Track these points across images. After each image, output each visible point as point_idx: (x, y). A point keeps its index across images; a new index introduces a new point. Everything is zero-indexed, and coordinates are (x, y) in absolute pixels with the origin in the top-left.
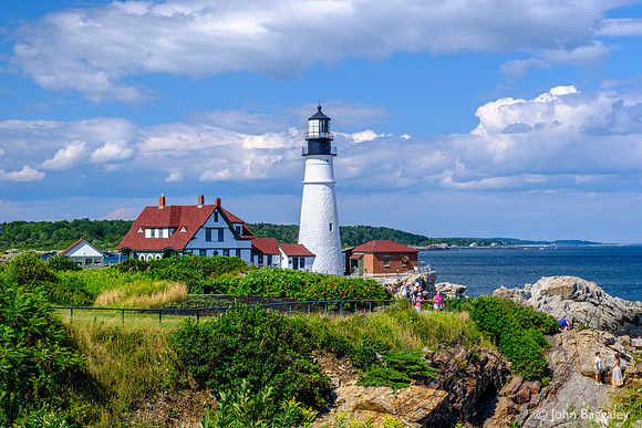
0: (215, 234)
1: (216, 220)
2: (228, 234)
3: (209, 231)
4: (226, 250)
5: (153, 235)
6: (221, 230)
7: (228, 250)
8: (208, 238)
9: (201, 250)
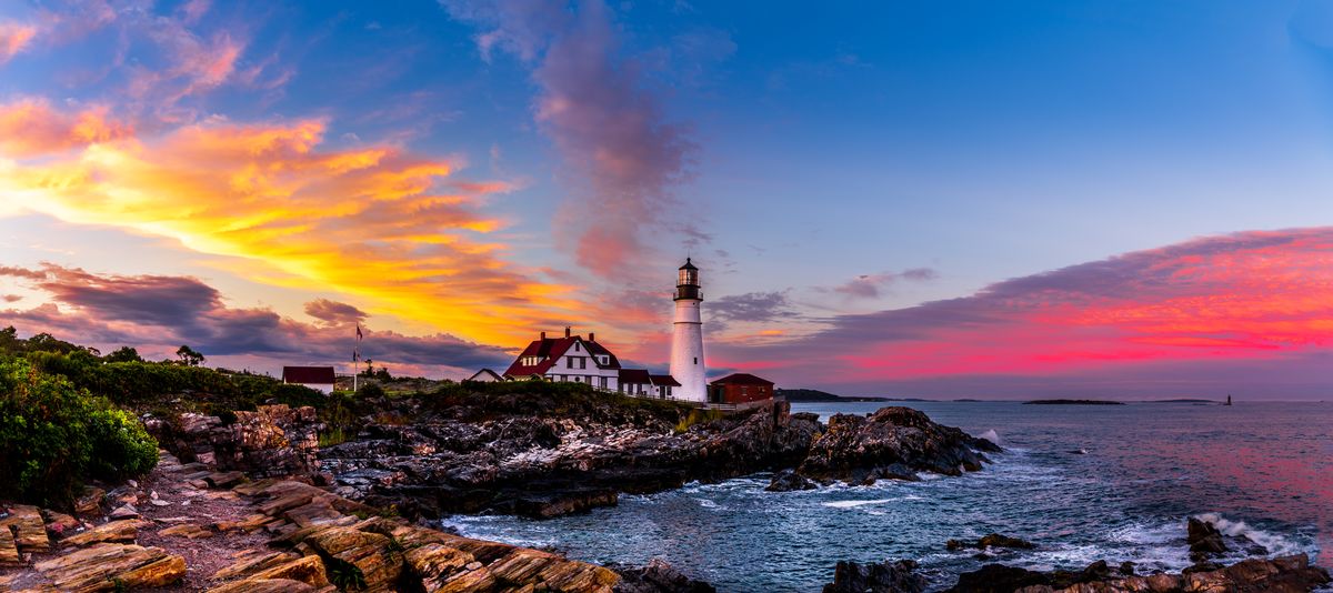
0: (576, 363)
1: (577, 350)
2: (589, 362)
3: (570, 360)
4: (589, 377)
5: (527, 362)
6: (583, 360)
7: (590, 377)
8: (570, 365)
9: (562, 376)
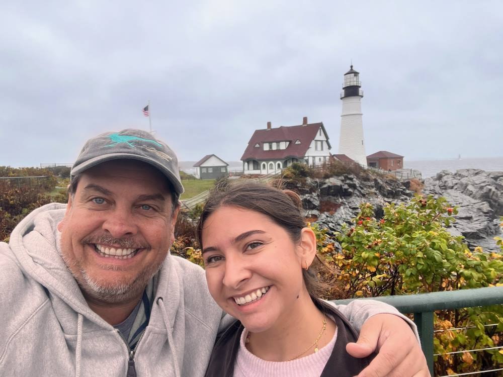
0: (319, 145)
1: (320, 135)
2: (325, 145)
3: (316, 143)
4: (325, 157)
5: (271, 147)
6: (322, 143)
8: (316, 148)
9: (313, 158)
